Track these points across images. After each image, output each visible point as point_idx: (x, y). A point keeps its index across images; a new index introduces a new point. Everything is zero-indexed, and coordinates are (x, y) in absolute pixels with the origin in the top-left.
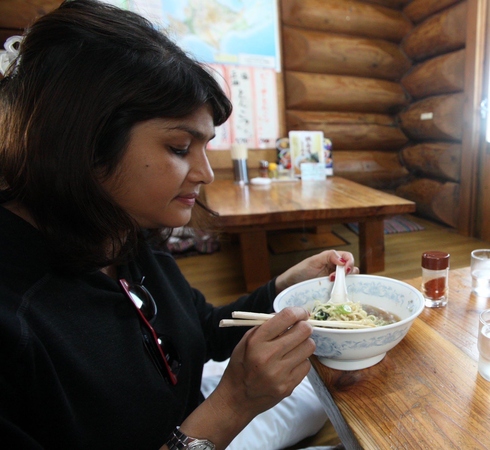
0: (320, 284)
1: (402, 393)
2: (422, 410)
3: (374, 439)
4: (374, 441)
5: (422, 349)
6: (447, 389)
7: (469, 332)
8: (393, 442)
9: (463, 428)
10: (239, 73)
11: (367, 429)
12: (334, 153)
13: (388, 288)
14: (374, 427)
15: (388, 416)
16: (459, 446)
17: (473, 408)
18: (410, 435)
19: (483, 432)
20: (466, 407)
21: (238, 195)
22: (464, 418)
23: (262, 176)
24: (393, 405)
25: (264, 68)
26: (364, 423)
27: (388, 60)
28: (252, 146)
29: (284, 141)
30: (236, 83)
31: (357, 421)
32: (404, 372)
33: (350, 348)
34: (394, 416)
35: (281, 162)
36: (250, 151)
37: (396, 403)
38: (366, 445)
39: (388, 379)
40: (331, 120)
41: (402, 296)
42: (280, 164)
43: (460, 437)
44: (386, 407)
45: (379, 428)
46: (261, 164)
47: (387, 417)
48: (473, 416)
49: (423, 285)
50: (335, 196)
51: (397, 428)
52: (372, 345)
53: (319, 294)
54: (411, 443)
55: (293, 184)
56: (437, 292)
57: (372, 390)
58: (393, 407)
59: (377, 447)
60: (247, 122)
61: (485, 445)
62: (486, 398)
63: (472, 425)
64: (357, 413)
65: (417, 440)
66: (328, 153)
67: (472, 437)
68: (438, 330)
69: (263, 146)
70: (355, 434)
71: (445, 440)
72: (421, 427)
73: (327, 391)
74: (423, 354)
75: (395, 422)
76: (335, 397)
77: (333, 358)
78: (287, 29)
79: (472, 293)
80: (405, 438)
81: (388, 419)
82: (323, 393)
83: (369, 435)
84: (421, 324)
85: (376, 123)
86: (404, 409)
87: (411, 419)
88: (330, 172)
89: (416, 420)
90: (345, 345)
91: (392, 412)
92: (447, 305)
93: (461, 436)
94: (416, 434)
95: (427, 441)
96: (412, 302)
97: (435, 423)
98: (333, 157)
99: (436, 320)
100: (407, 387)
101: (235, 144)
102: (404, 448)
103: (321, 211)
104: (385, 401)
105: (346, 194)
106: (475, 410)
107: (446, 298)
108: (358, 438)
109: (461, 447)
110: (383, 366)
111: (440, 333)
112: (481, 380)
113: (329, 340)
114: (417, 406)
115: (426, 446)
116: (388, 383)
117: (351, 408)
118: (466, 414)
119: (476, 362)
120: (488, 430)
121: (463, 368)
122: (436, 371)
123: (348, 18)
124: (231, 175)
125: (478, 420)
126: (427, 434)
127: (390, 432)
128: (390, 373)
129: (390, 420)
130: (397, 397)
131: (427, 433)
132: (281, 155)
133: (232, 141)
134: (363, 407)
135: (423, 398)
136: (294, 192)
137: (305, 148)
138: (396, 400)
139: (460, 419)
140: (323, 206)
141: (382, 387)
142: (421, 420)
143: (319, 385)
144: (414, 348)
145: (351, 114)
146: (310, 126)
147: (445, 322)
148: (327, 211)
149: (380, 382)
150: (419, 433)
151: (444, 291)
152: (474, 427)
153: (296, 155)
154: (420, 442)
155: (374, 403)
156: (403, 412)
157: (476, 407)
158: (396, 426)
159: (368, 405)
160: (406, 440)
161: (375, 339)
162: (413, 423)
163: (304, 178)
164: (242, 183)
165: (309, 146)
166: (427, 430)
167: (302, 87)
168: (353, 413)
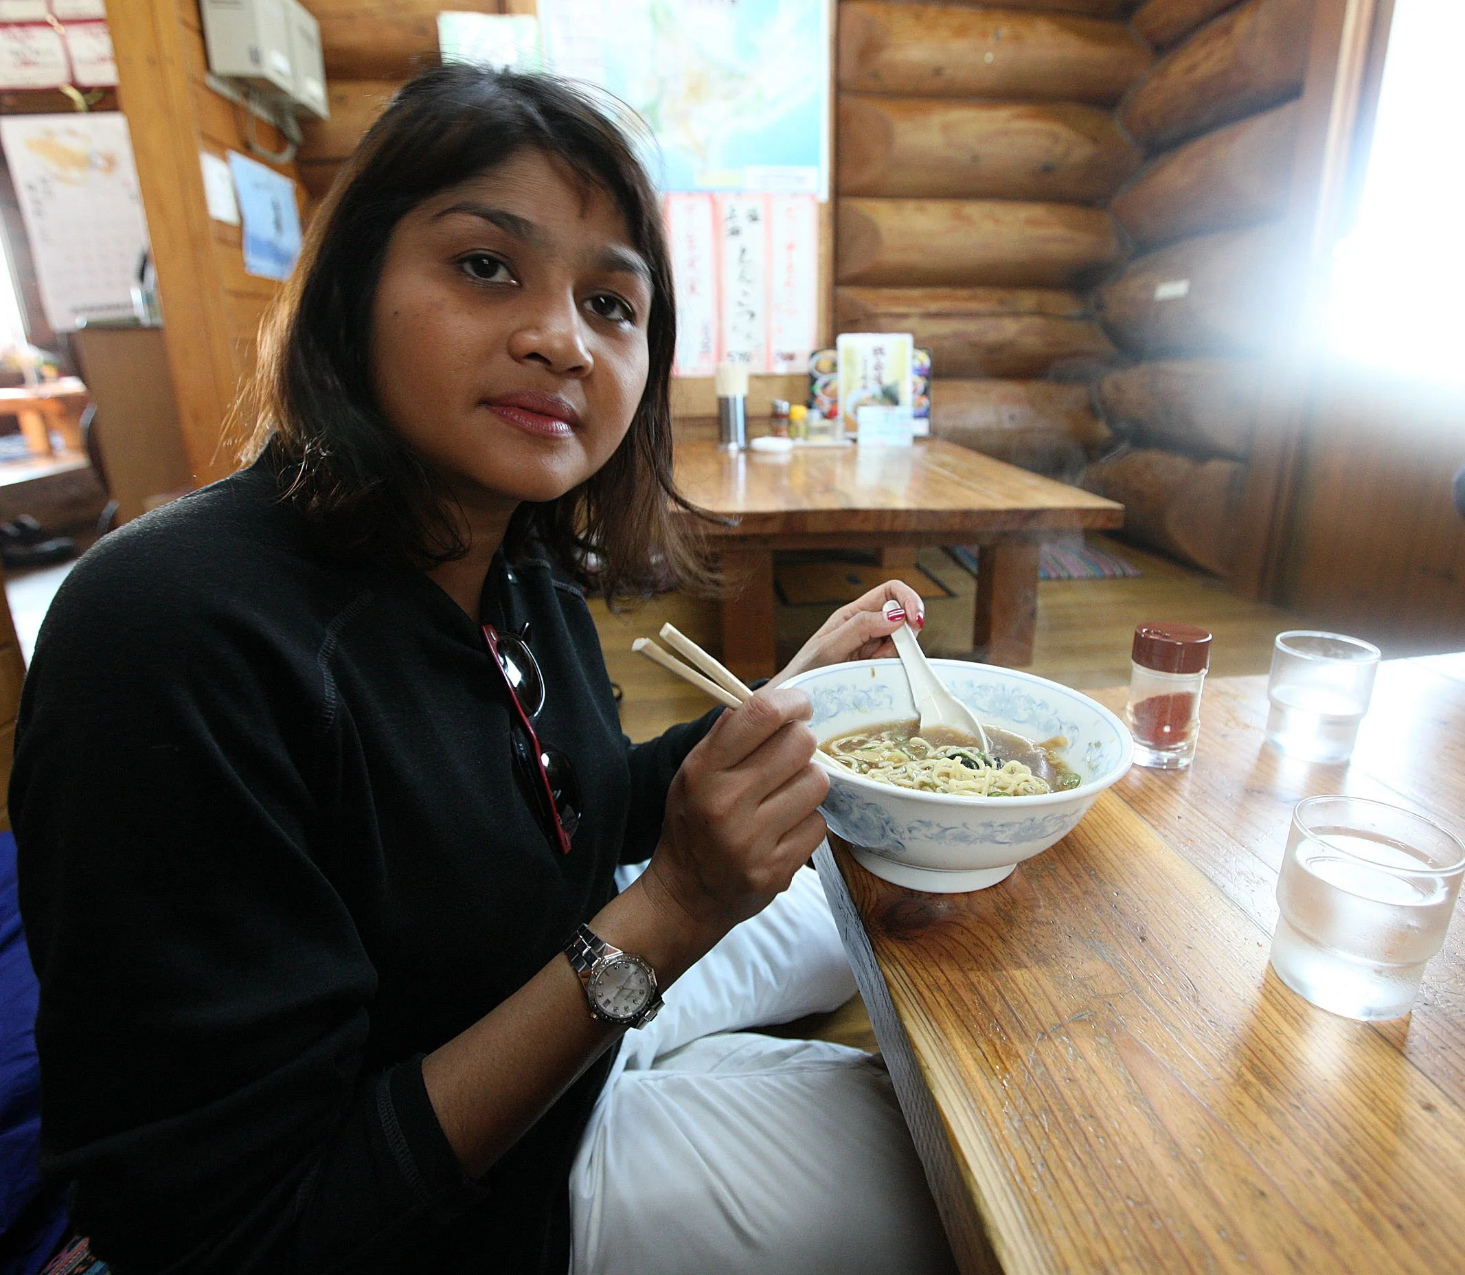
0: (873, 674)
1: (1048, 974)
2: (1097, 1033)
3: (963, 1078)
4: (962, 1083)
5: (1112, 871)
6: (1173, 992)
7: (1249, 849)
8: (1011, 1099)
9: (1213, 1113)
10: (742, 210)
11: (949, 1048)
12: (933, 384)
13: (1038, 702)
14: (967, 1047)
15: (1005, 1027)
16: (1196, 1158)
17: (1247, 1063)
18: (1059, 1091)
19: (1273, 1138)
20: (1227, 1055)
21: (724, 471)
22: (1216, 1082)
23: (776, 433)
24: (1022, 1000)
25: (795, 195)
26: (943, 1030)
27: (1082, 151)
28: (759, 368)
29: (825, 357)
30: (735, 232)
31: (926, 1021)
32: (1058, 922)
33: (926, 837)
34: (1020, 1030)
35: (816, 403)
36: (755, 378)
37: (1030, 997)
38: (941, 1087)
39: (1015, 932)
40: (933, 307)
41: (1074, 728)
42: (815, 408)
43: (1200, 1135)
44: (1003, 1002)
45: (978, 1050)
46: (775, 407)
47: (1002, 1028)
48: (1246, 1086)
49: (1130, 707)
50: (929, 481)
51: (1027, 1063)
52: (983, 839)
53: (869, 697)
54: (1059, 1115)
55: (839, 453)
56: (1167, 729)
57: (972, 951)
58: (1019, 1007)
59: (967, 1100)
60: (752, 315)
61: (1275, 1179)
62: (1289, 1044)
63: (1239, 1111)
64: (928, 1000)
65: (1077, 1112)
66: (921, 383)
67: (1238, 1144)
68: (1161, 829)
69: (781, 368)
70: (916, 1051)
71: (1154, 1131)
72: (1090, 1079)
73: (861, 929)
74: (1114, 885)
75: (1021, 1048)
76: (879, 949)
77: (883, 854)
78: (848, 101)
79: (1265, 745)
80: (1044, 1097)
81: (1005, 1033)
82: (853, 933)
83: (950, 1064)
84: (1116, 807)
85: (1040, 312)
86: (1048, 1018)
87: (1066, 1048)
88: (922, 427)
89: (1079, 1055)
90: (915, 828)
91: (1017, 1018)
92: (1191, 766)
93: (1203, 1134)
94: (1076, 1093)
95: (1104, 1121)
96: (1098, 745)
97: (1130, 1078)
98: (932, 393)
99: (1159, 802)
100: (1064, 961)
101: (726, 363)
102: (1038, 1123)
103: (895, 513)
104: (1000, 987)
105: (957, 478)
106: (1253, 1068)
107: (1190, 748)
108: (924, 1064)
109: (1201, 1165)
110: (1007, 896)
111: (1165, 836)
112: (1280, 988)
113: (878, 810)
114: (1085, 1017)
115: (1100, 1133)
116: (1014, 942)
117: (915, 986)
118: (1226, 1076)
119: (1266, 933)
120: (1287, 1135)
121: (1226, 943)
122: (1147, 935)
123: (989, 57)
124: (712, 431)
125: (1261, 1102)
126: (1107, 1102)
127: (1006, 1069)
128: (1022, 916)
129: (1009, 1038)
130: (1034, 983)
131: (1107, 1099)
132: (818, 388)
133: (719, 358)
134: (944, 988)
135: (1104, 1002)
136: (839, 470)
137: (871, 373)
138: (1031, 990)
139: (1206, 1083)
140: (901, 503)
141: (998, 949)
142: (1093, 1059)
143: (847, 911)
144: (1091, 863)
145: (980, 292)
146: (884, 322)
147: (1181, 811)
148: (908, 513)
149: (995, 935)
150: (1083, 1093)
151: (1185, 730)
152: (1246, 1117)
153: (849, 389)
154: (1085, 1118)
155: (973, 984)
156: (1047, 1026)
157: (1256, 1061)
158: (1024, 1057)
159: (956, 987)
160: (1046, 1101)
161: (992, 826)
162: (1071, 1062)
163: (862, 441)
164: (733, 447)
165: (878, 367)
166: (1107, 1090)
167: (874, 232)
168: (917, 997)
